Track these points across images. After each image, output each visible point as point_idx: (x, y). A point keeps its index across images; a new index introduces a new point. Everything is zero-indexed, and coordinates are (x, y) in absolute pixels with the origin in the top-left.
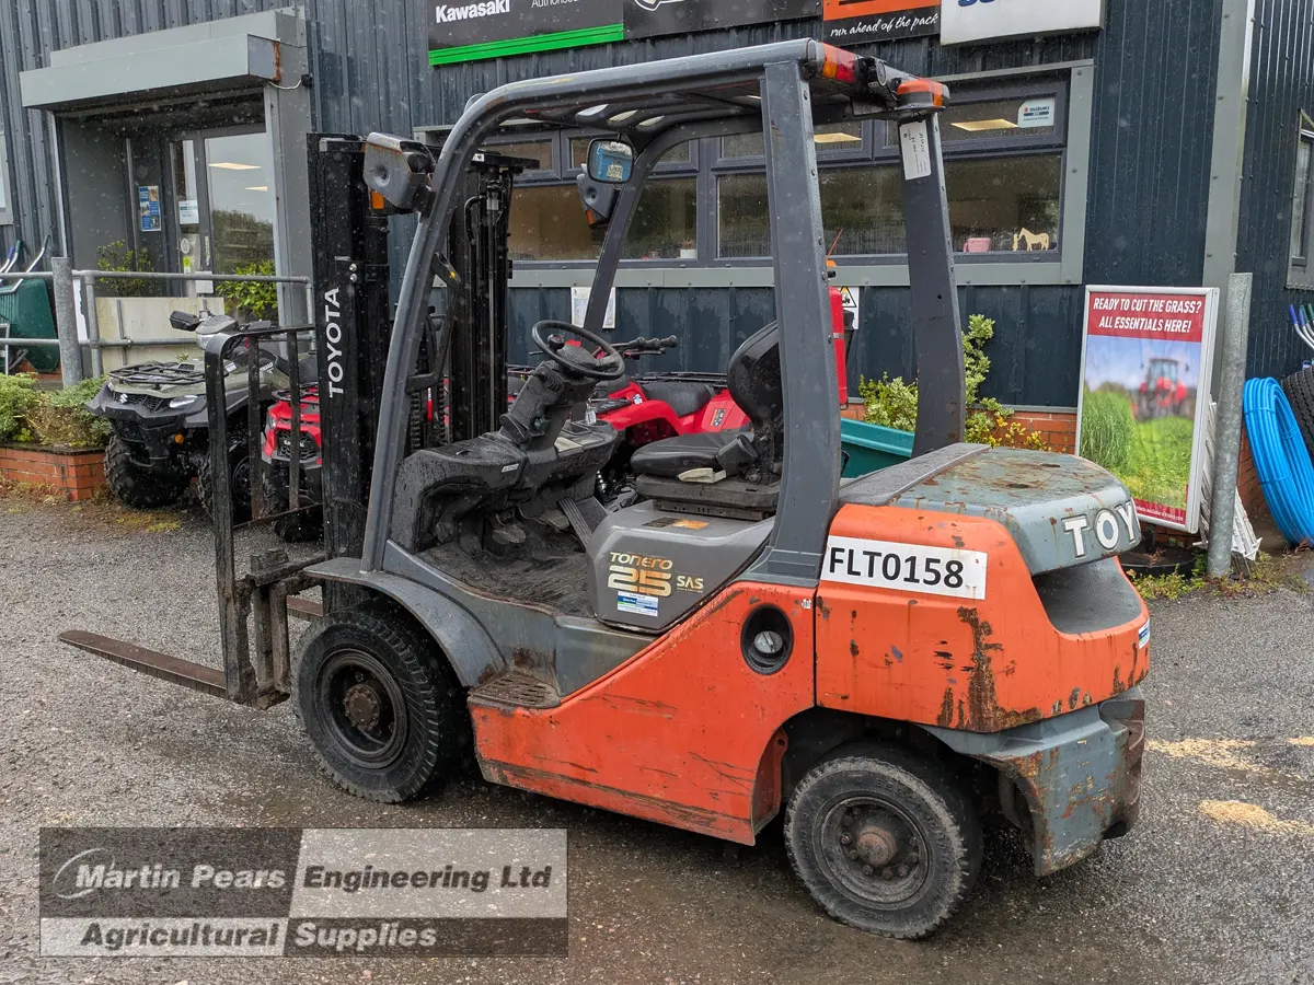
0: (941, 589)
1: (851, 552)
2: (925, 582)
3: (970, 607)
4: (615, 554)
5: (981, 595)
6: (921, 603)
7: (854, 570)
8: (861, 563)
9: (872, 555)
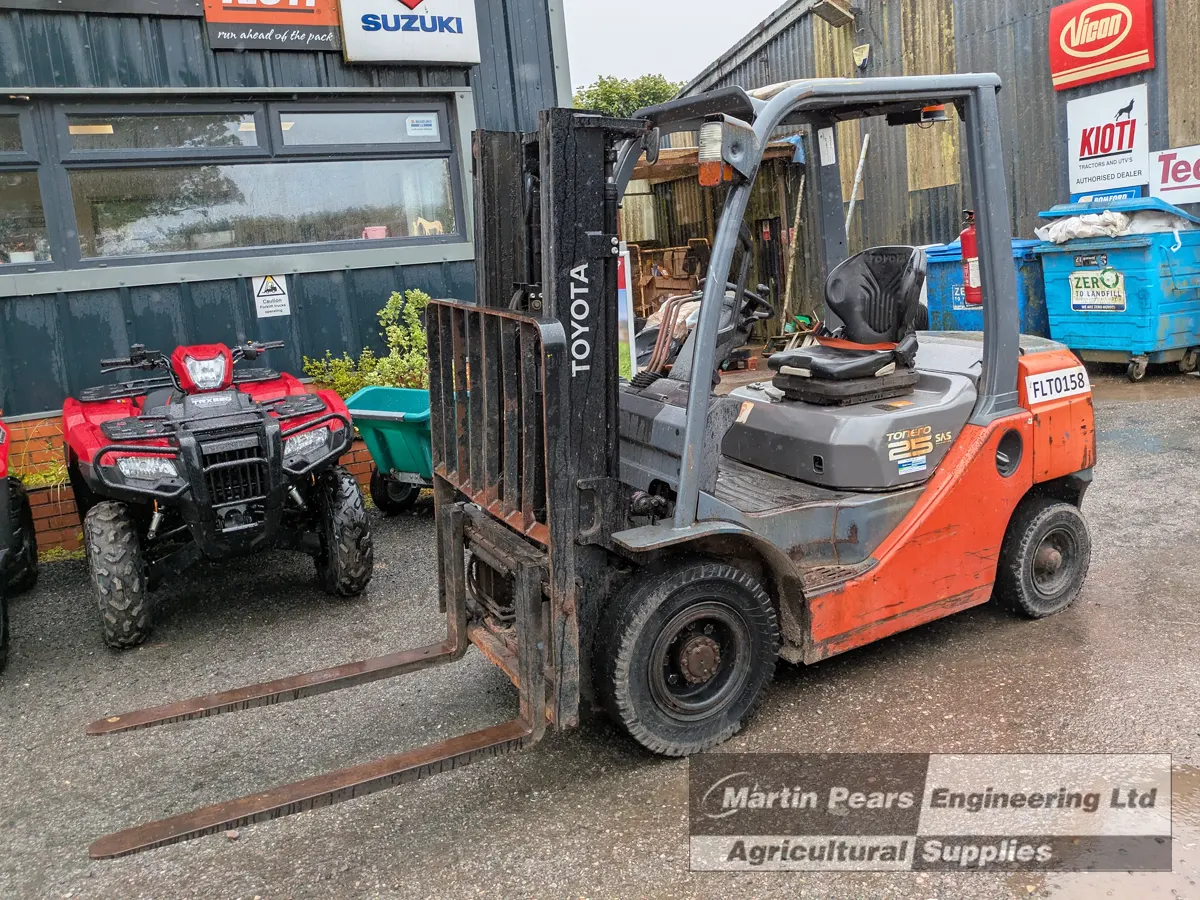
4: (890, 435)
6: (1074, 401)
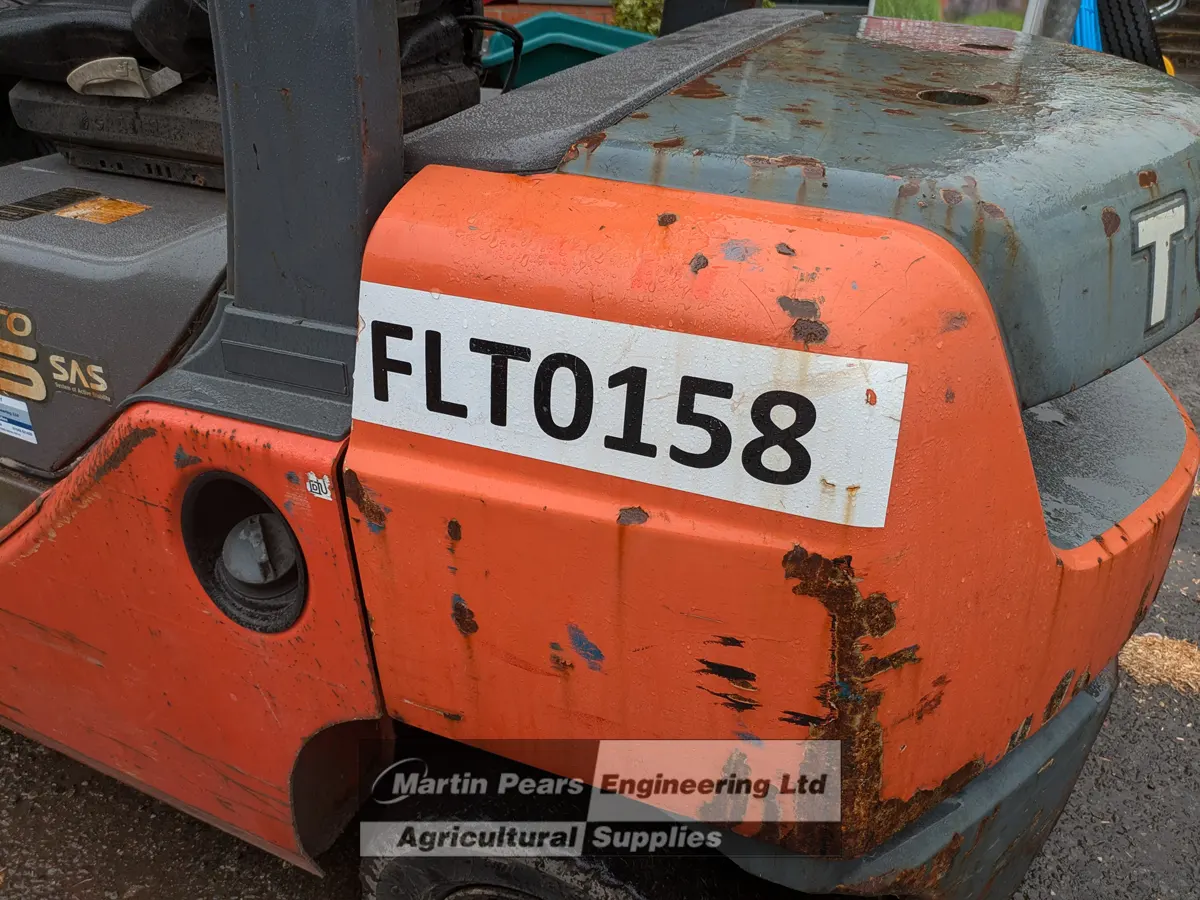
0: (728, 482)
1: (433, 340)
2: (677, 454)
3: (829, 551)
5: (871, 512)
6: (658, 522)
7: (447, 396)
8: (465, 379)
9: (501, 354)
